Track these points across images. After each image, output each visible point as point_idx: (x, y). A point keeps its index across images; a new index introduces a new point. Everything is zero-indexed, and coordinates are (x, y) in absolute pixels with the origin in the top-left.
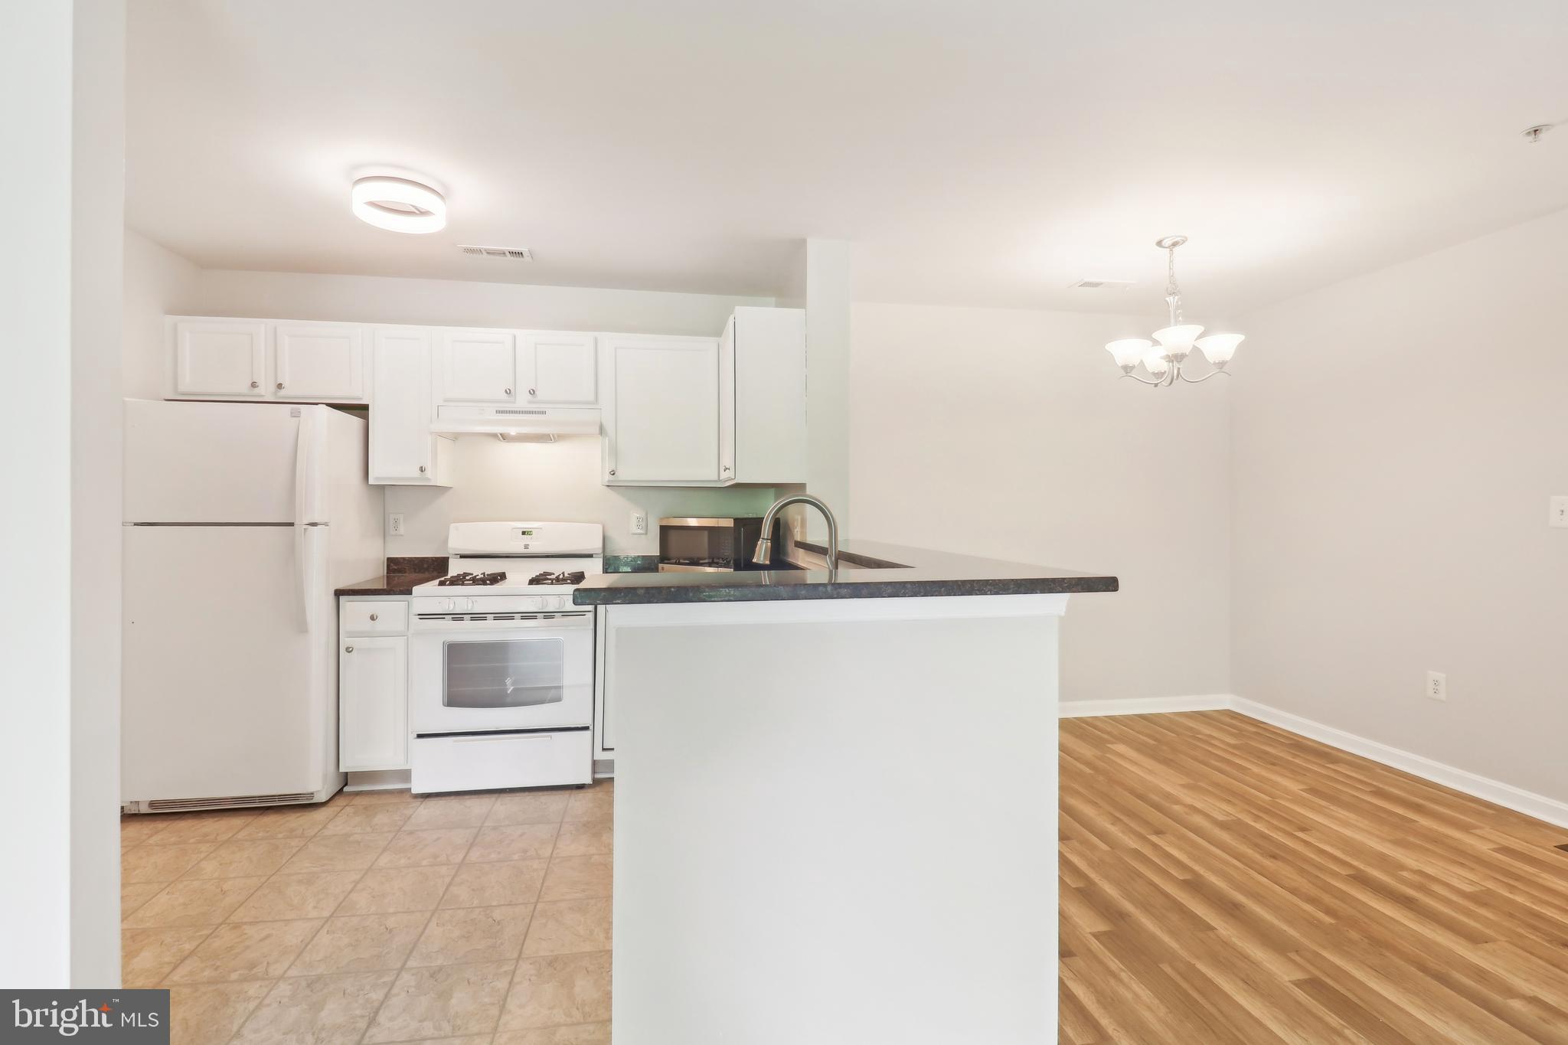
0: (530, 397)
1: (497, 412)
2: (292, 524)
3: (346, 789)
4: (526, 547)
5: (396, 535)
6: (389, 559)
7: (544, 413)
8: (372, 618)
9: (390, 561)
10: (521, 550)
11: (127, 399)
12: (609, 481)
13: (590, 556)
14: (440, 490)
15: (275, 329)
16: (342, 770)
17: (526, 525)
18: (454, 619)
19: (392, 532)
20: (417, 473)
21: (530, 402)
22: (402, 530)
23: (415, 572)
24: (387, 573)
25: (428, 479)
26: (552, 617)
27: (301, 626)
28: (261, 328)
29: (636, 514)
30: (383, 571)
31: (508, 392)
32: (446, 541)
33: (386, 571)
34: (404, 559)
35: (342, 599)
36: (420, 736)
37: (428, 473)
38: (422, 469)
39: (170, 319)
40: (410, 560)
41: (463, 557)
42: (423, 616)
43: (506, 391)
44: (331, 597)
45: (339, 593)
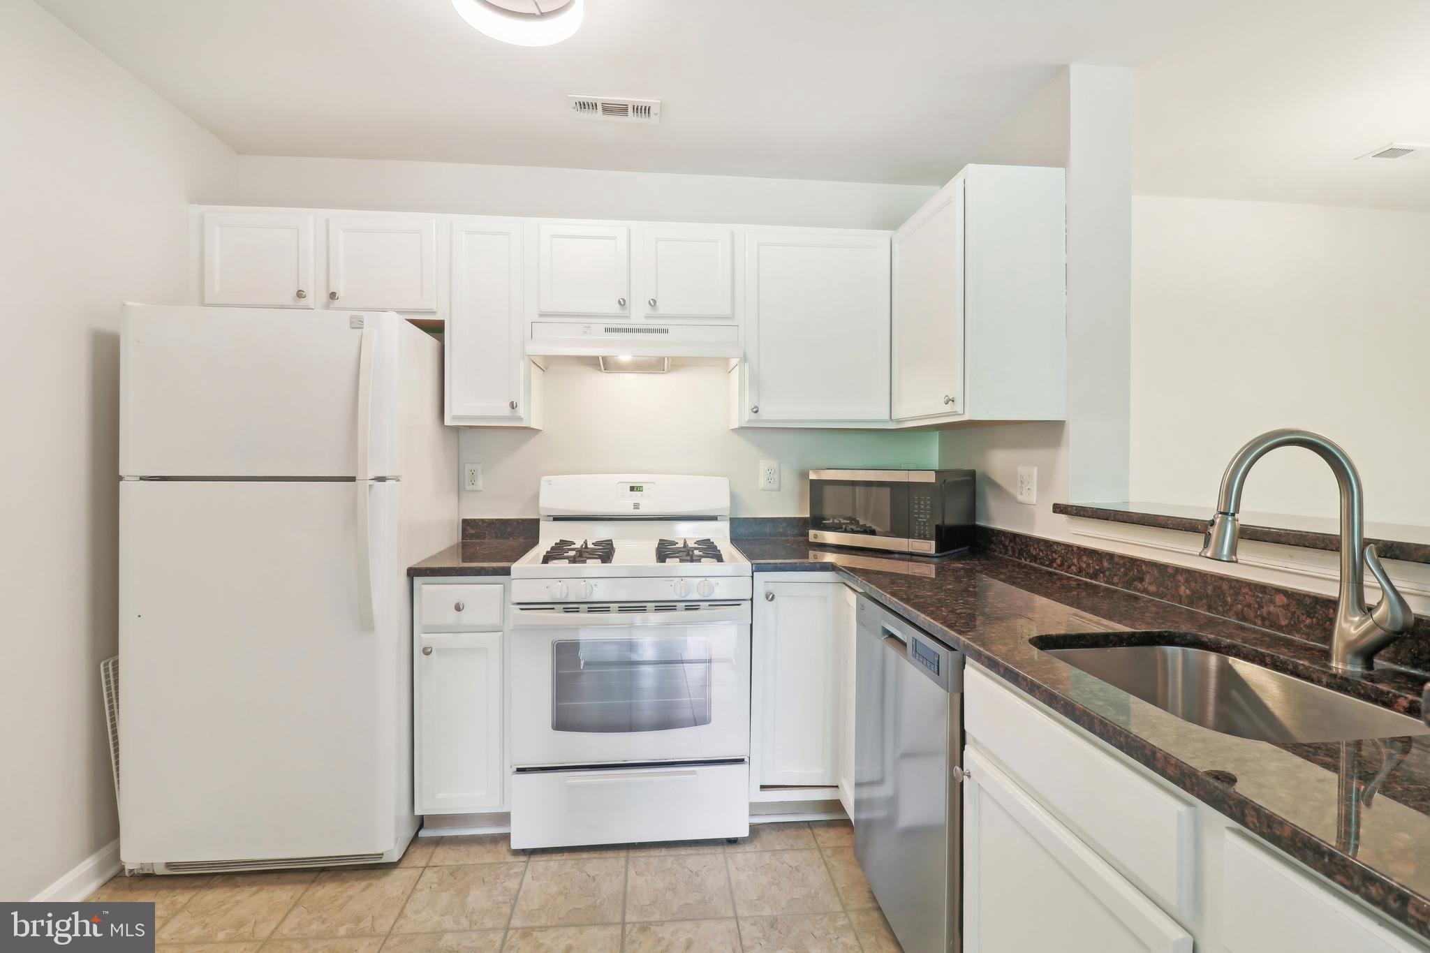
0: (649, 310)
1: (607, 330)
2: (352, 479)
3: (422, 834)
4: (636, 506)
5: (473, 491)
6: (464, 521)
7: (666, 331)
8: (458, 608)
9: (466, 523)
10: (628, 510)
11: (129, 303)
12: (750, 421)
13: (714, 518)
14: (530, 431)
15: (327, 221)
16: (418, 812)
17: (635, 479)
18: (567, 610)
19: (468, 487)
20: (506, 411)
21: (647, 317)
22: (480, 484)
23: (497, 538)
24: (463, 539)
25: (520, 419)
26: (696, 608)
27: (366, 624)
28: (310, 220)
29: (765, 465)
30: (455, 537)
31: (622, 303)
32: (536, 497)
33: (460, 538)
34: (483, 521)
35: (417, 580)
36: (520, 770)
37: (521, 411)
38: (513, 406)
39: (197, 209)
40: (492, 523)
41: (556, 519)
42: (526, 606)
43: (619, 302)
44: (404, 579)
45: (413, 573)
